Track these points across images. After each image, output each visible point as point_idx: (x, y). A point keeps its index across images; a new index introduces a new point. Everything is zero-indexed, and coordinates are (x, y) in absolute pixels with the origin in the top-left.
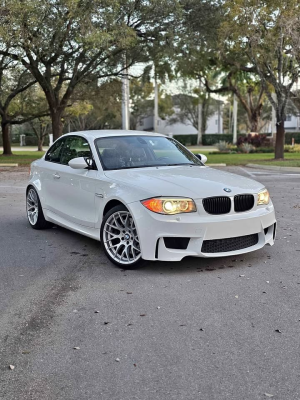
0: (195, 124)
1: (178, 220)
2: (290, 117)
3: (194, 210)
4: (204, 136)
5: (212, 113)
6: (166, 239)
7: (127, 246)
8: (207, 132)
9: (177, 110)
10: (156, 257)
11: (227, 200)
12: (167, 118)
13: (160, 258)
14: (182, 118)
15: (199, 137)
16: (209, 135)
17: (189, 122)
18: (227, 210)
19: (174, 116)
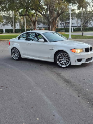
0: (12, 26)
1: (80, 54)
2: (40, 24)
3: (83, 52)
4: (15, 30)
5: (17, 22)
6: (78, 59)
7: (64, 62)
8: (16, 28)
9: (5, 21)
12: (1, 23)
13: (76, 64)
14: (7, 24)
15: (14, 30)
16: (17, 29)
17: (10, 25)
19: (4, 23)
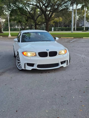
1: (30, 58)
3: (36, 56)
6: (27, 63)
11: (47, 53)
13: (26, 69)
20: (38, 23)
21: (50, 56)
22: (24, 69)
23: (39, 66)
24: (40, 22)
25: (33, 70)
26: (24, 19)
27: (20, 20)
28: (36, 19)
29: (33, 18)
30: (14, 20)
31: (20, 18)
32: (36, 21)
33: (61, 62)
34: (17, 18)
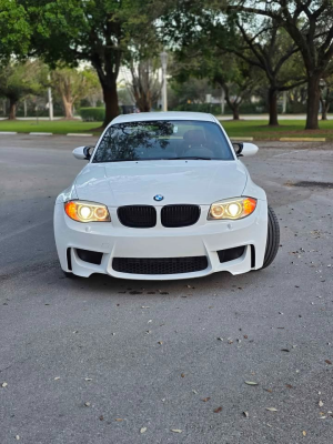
3: (108, 220)
10: (70, 268)
11: (151, 210)
13: (74, 271)
18: (152, 224)
20: (285, 82)
21: (166, 223)
22: (68, 271)
23: (119, 264)
24: (292, 78)
25: (95, 276)
26: (235, 68)
27: (221, 71)
28: (277, 69)
29: (262, 62)
30: (200, 74)
31: (221, 66)
32: (274, 74)
33: (220, 253)
34: (211, 64)
